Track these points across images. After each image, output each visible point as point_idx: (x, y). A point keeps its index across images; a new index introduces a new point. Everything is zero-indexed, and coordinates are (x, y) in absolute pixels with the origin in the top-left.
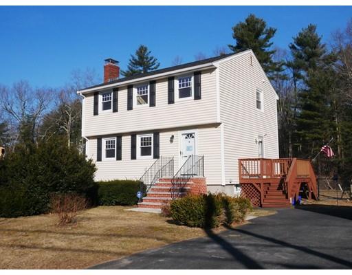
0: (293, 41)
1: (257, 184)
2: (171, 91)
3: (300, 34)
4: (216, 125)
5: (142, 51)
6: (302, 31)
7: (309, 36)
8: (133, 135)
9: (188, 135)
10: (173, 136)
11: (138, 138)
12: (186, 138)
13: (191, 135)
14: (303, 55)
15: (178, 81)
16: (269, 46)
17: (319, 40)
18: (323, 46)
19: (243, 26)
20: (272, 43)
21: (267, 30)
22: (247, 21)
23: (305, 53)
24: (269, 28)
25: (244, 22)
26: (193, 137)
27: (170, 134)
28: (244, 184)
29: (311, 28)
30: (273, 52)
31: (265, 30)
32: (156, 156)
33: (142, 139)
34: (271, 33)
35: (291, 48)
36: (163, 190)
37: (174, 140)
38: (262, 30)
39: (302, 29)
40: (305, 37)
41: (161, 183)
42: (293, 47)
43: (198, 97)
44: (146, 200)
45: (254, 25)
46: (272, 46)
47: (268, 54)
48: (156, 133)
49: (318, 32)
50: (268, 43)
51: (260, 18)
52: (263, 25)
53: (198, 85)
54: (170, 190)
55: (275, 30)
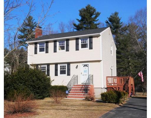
0: (107, 20)
1: (115, 88)
2: (77, 44)
3: (111, 16)
4: (99, 61)
5: (30, 19)
6: (112, 15)
7: (115, 18)
8: (56, 65)
9: (85, 65)
10: (77, 65)
11: (59, 66)
12: (84, 66)
13: (86, 65)
14: (112, 27)
15: (81, 40)
16: (97, 21)
17: (120, 20)
18: (122, 23)
19: (84, 10)
20: (98, 20)
21: (96, 13)
22: (86, 7)
23: (113, 26)
24: (97, 12)
25: (85, 8)
26: (87, 66)
27: (76, 64)
28: (109, 88)
29: (116, 14)
30: (98, 24)
31: (95, 13)
32: (69, 74)
33: (60, 66)
34: (98, 14)
35: (106, 23)
36: (77, 90)
37: (78, 67)
38: (93, 13)
39: (112, 14)
40: (113, 18)
41: (74, 87)
42: (107, 22)
43: (91, 48)
44: (70, 95)
45: (90, 10)
46: (98, 21)
47: (96, 25)
48: (69, 64)
49: (119, 16)
50: (96, 20)
51: (93, 7)
52: (95, 10)
53: (91, 43)
54: (81, 90)
55: (100, 13)
